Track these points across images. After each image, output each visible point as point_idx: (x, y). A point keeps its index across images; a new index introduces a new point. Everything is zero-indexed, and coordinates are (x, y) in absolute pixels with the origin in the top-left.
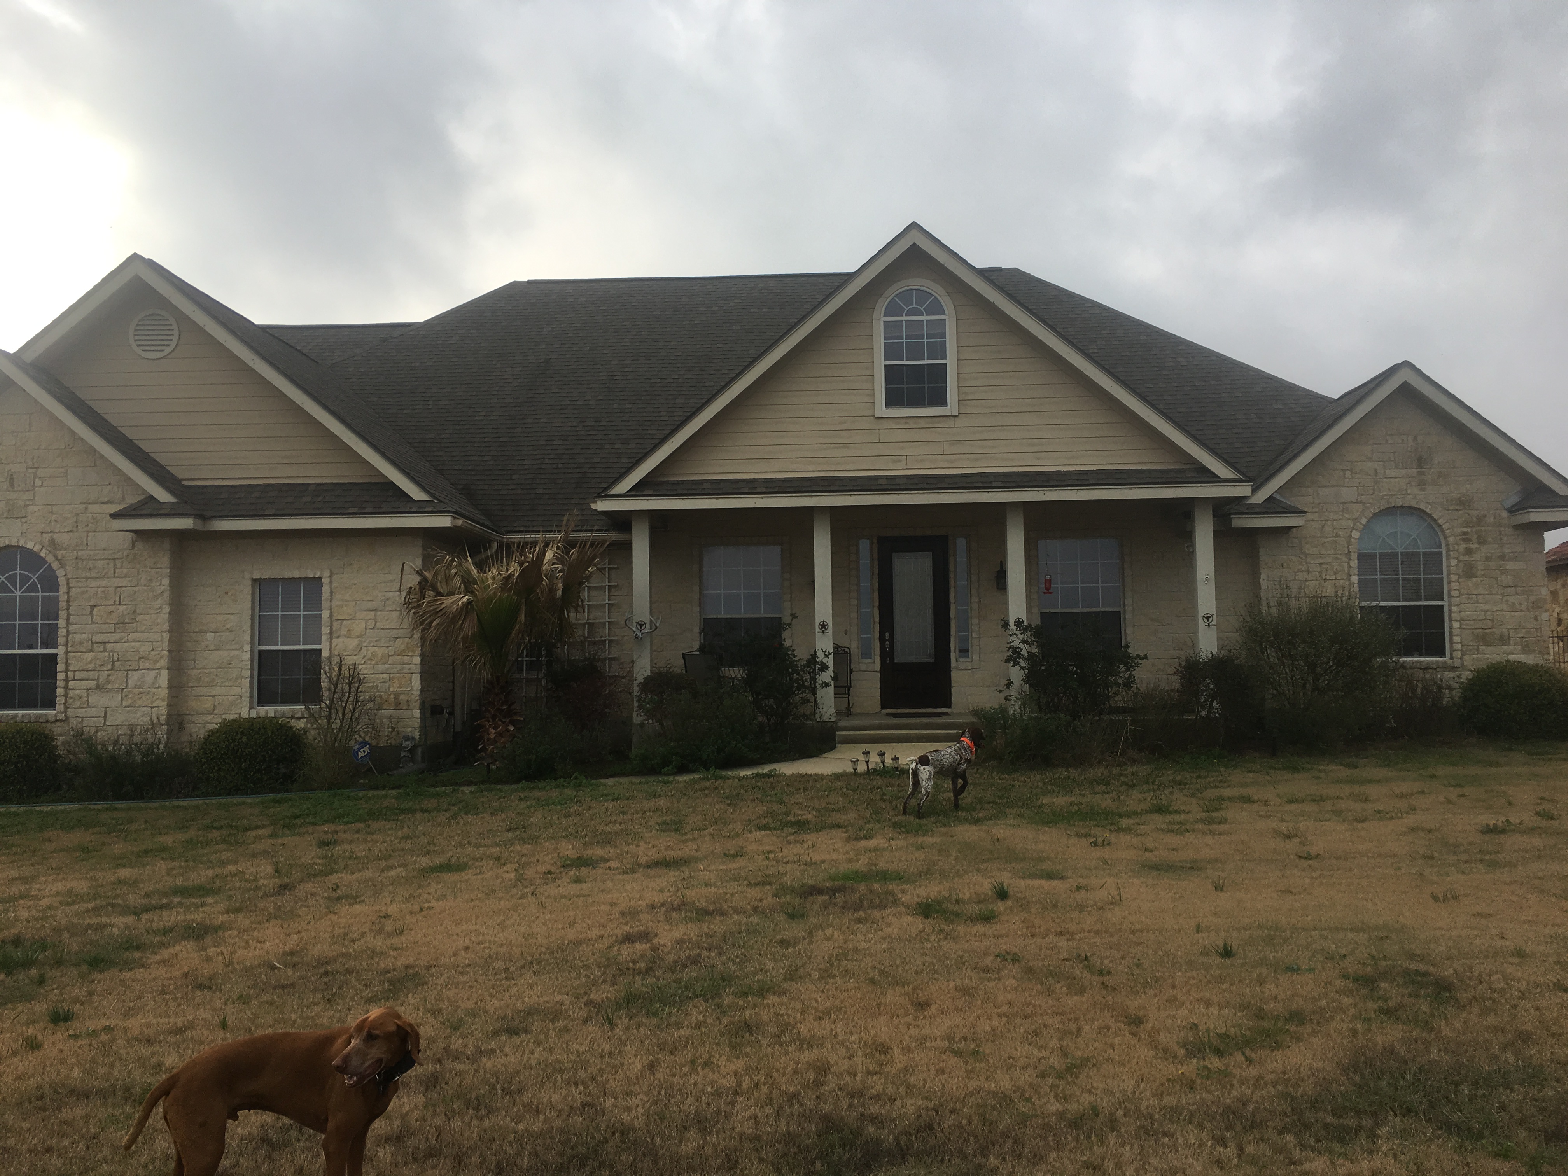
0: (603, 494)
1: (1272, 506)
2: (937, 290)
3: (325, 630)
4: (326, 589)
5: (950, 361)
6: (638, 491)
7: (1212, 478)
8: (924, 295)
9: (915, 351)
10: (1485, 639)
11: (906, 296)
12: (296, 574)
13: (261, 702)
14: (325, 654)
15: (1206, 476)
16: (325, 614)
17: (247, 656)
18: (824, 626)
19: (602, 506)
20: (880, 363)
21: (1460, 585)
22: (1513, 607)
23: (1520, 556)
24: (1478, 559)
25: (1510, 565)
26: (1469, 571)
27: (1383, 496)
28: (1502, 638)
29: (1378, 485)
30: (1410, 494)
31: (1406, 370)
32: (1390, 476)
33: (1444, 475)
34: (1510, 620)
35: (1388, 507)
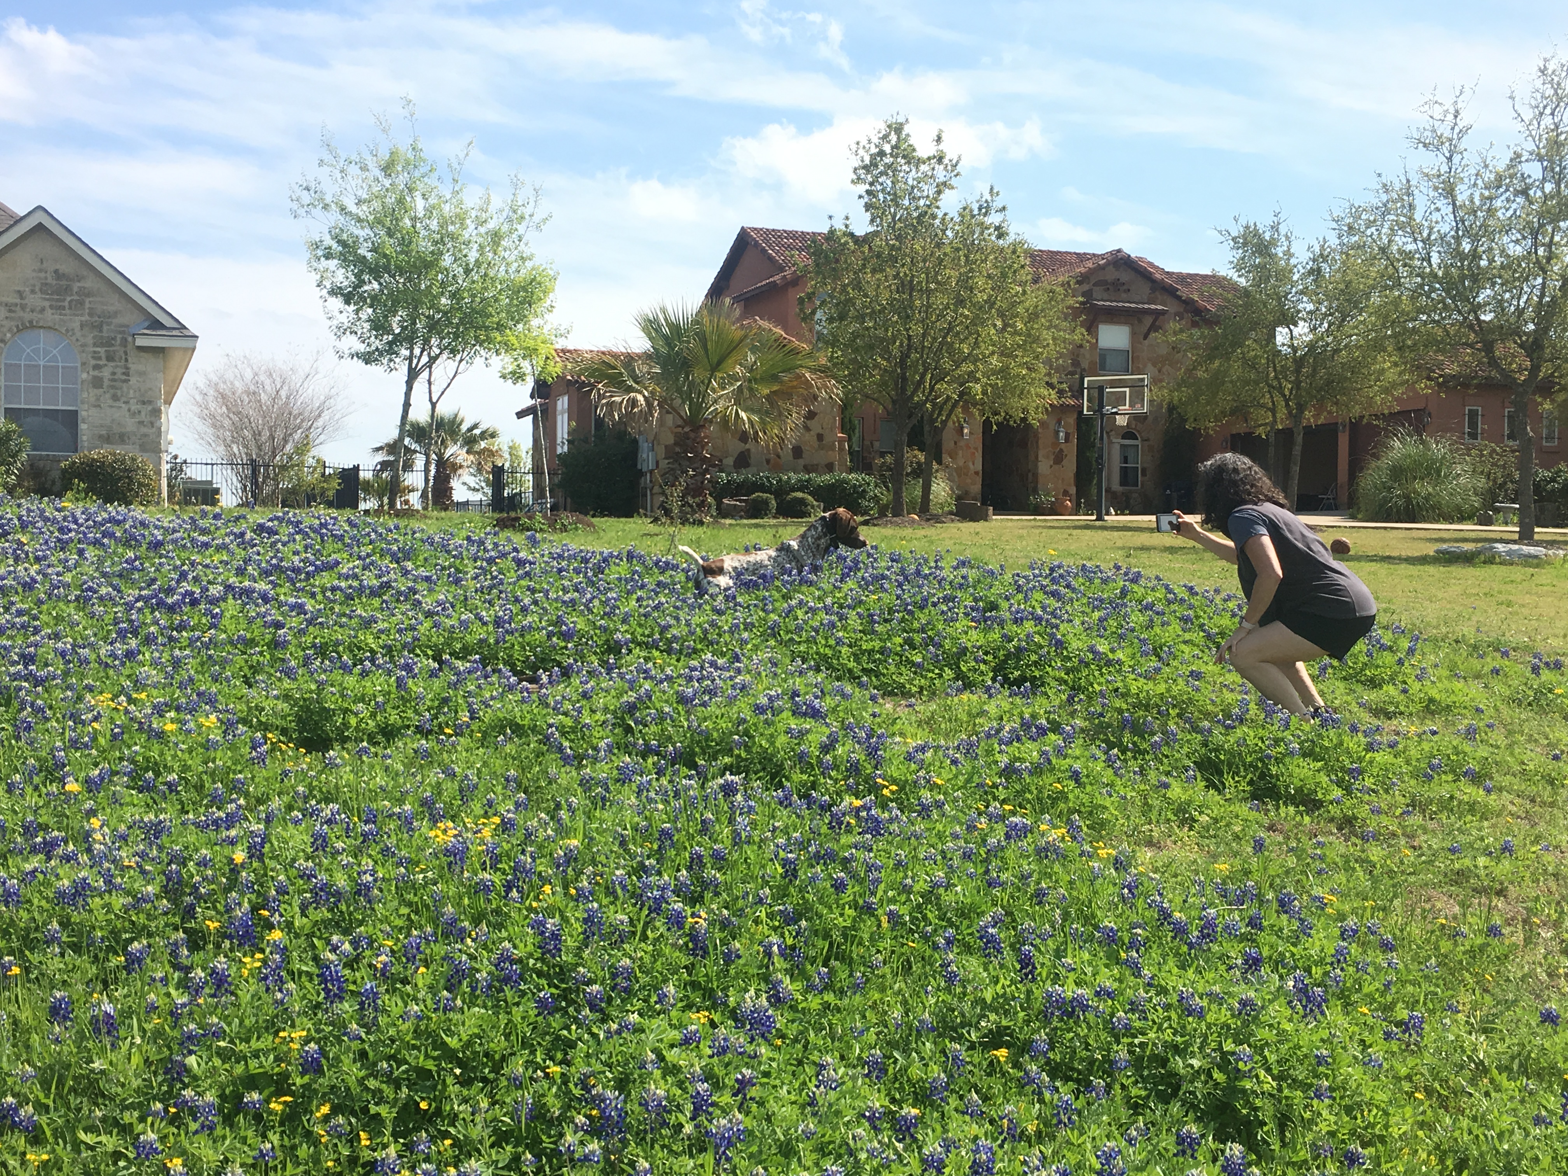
10: (107, 439)
21: (89, 395)
22: (133, 415)
23: (142, 374)
24: (106, 373)
25: (133, 380)
26: (97, 383)
27: (27, 316)
28: (122, 438)
29: (23, 307)
30: (50, 316)
31: (40, 213)
32: (35, 300)
33: (81, 303)
34: (130, 424)
35: (32, 326)
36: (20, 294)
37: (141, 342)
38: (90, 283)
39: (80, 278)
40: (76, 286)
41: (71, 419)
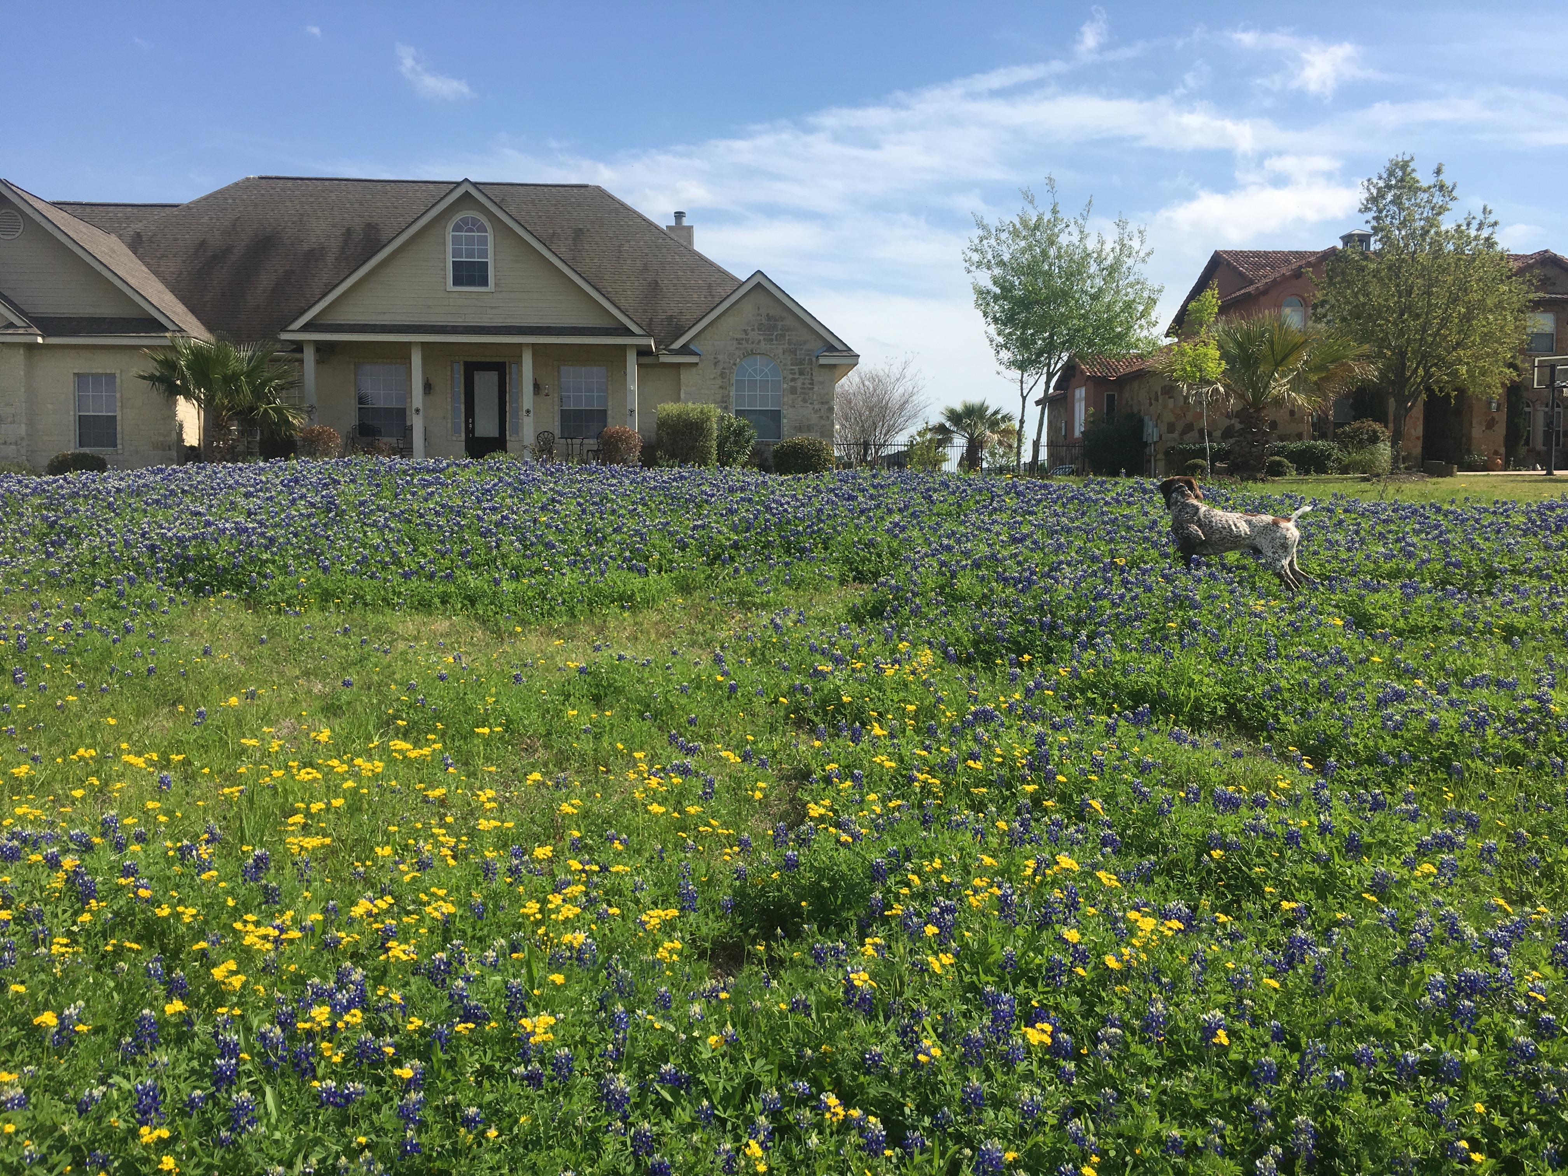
0: (284, 330)
1: (685, 350)
2: (483, 219)
3: (119, 404)
4: (118, 380)
5: (490, 260)
6: (305, 328)
7: (632, 334)
8: (475, 221)
9: (470, 254)
10: (800, 429)
11: (465, 221)
12: (100, 371)
13: (81, 445)
14: (119, 418)
15: (628, 332)
16: (118, 395)
17: (72, 419)
18: (417, 410)
19: (284, 336)
20: (450, 260)
21: (788, 399)
22: (816, 412)
23: (822, 383)
24: (799, 384)
25: (816, 388)
26: (793, 391)
27: (749, 347)
28: (809, 428)
29: (747, 340)
30: (764, 346)
31: (759, 276)
32: (754, 335)
33: (783, 336)
34: (814, 419)
35: (752, 353)
36: (745, 331)
37: (822, 361)
38: (789, 321)
39: (782, 319)
40: (780, 324)
41: (776, 416)
